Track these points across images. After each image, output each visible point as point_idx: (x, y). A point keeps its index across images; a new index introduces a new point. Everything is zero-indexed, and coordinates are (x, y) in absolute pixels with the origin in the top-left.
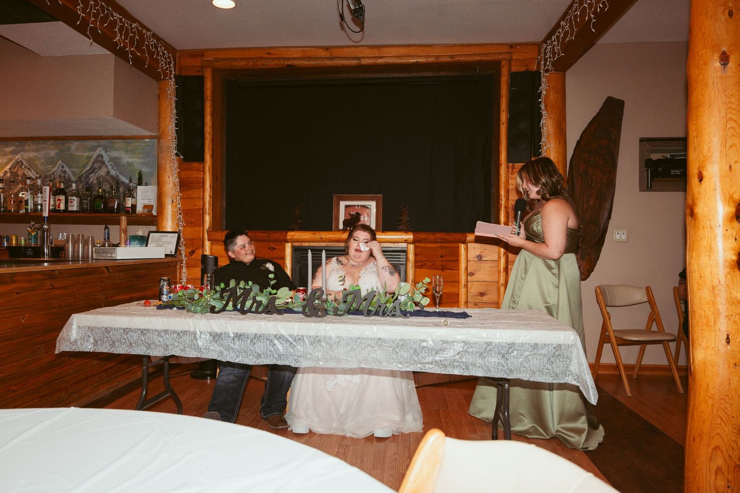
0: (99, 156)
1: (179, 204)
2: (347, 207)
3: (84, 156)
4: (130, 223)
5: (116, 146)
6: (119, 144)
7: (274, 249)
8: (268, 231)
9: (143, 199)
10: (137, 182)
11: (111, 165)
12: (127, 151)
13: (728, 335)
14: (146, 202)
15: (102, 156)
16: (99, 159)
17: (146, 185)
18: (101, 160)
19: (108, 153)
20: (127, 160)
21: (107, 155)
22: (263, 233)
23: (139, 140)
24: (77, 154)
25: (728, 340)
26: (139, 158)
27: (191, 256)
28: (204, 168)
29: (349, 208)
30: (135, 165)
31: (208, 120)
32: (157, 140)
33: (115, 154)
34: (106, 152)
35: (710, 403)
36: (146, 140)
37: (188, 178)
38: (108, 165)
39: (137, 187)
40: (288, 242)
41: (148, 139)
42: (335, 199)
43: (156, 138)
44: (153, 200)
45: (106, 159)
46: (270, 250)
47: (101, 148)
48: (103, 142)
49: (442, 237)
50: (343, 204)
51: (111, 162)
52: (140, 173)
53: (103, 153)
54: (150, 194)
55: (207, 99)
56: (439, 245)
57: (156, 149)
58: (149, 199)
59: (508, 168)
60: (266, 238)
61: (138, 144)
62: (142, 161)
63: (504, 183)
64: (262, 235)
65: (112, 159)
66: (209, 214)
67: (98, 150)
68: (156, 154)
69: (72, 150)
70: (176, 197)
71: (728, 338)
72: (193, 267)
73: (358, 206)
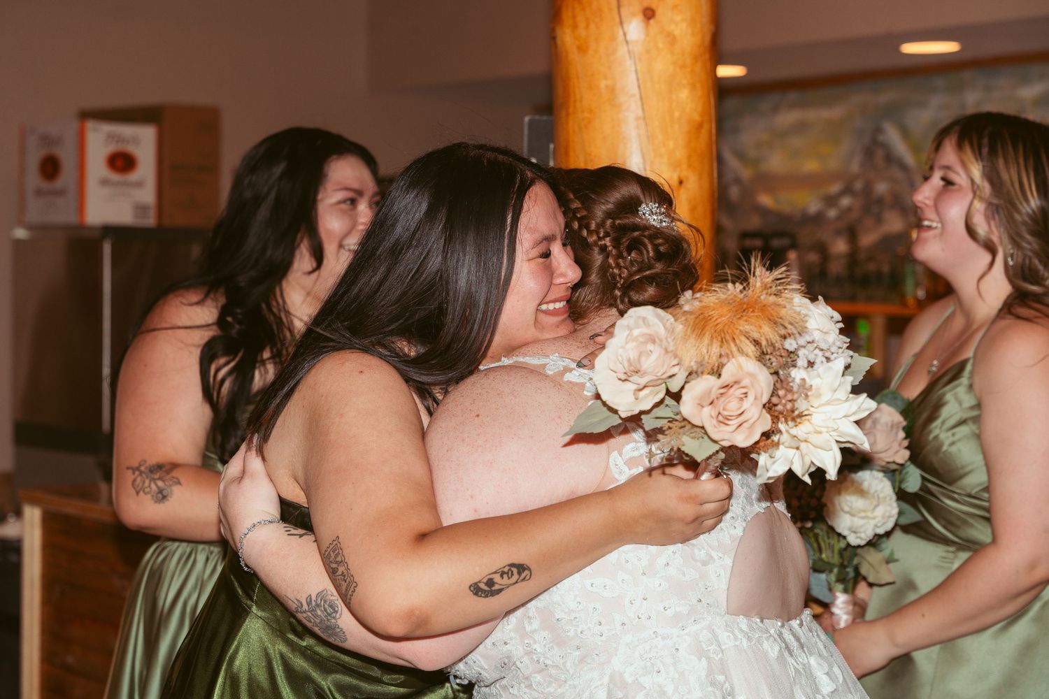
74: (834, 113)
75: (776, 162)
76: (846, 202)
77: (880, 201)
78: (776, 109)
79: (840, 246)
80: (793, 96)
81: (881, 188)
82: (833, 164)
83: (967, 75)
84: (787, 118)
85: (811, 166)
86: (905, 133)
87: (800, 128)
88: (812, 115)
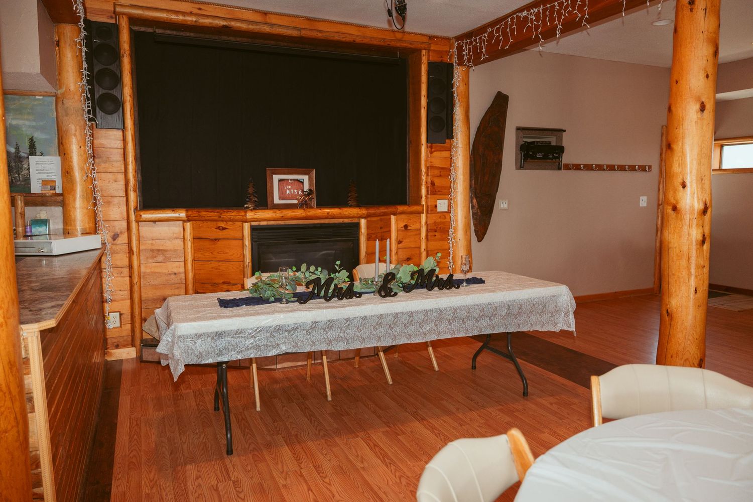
2: (280, 180)
4: (27, 204)
7: (226, 229)
8: (218, 211)
9: (40, 173)
10: (28, 151)
13: (696, 288)
14: (44, 177)
17: (42, 154)
22: (211, 212)
23: (26, 97)
25: (696, 292)
26: (28, 120)
27: (115, 241)
28: (124, 136)
29: (283, 182)
30: (24, 129)
31: (127, 79)
32: (54, 98)
35: (684, 332)
36: (37, 97)
37: (104, 147)
39: (28, 158)
40: (246, 221)
41: (40, 96)
42: (268, 173)
43: (53, 96)
44: (53, 174)
46: (218, 230)
49: (384, 211)
50: (276, 178)
52: (32, 140)
54: (48, 166)
55: (125, 53)
56: (379, 218)
57: (54, 110)
58: (48, 173)
59: (427, 147)
60: (217, 218)
61: (24, 101)
62: (34, 124)
63: (425, 161)
64: (212, 214)
66: (135, 191)
68: (55, 116)
70: (91, 171)
71: (696, 290)
72: (117, 253)
73: (291, 180)
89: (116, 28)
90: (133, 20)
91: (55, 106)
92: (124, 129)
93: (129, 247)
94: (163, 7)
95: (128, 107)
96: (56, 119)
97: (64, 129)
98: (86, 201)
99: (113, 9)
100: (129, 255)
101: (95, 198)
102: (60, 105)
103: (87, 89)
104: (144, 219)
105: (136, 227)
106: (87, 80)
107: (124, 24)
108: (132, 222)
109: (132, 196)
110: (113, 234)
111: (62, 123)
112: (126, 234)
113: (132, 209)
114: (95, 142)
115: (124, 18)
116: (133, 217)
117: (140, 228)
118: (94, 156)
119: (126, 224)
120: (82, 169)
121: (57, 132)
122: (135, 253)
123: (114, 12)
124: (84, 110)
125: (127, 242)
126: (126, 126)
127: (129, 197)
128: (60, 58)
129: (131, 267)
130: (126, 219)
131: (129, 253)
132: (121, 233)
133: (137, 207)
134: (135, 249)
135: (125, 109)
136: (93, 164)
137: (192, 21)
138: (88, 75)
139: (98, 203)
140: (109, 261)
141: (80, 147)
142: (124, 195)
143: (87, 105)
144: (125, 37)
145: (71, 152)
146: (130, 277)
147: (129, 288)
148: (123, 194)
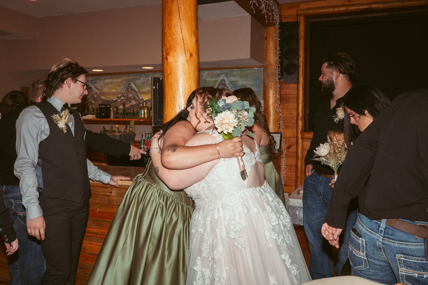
0: (222, 80)
1: (280, 113)
3: (212, 81)
5: (234, 73)
6: (236, 72)
11: (230, 86)
12: (241, 76)
15: (224, 81)
16: (223, 82)
18: (224, 83)
19: (228, 78)
20: (242, 83)
21: (228, 80)
23: (250, 69)
24: (207, 79)
26: (250, 81)
27: (288, 149)
28: (298, 87)
31: (302, 53)
32: (263, 68)
33: (233, 79)
34: (227, 77)
36: (255, 69)
37: (286, 94)
38: (228, 87)
41: (256, 68)
43: (263, 67)
45: (227, 82)
47: (223, 75)
48: (225, 71)
51: (230, 85)
53: (225, 78)
55: (301, 38)
57: (263, 75)
61: (249, 71)
62: (252, 83)
65: (231, 82)
66: (302, 120)
67: (222, 76)
68: (263, 78)
69: (204, 77)
70: (278, 108)
72: (289, 157)
74: (119, 80)
75: (105, 90)
76: (122, 98)
77: (130, 98)
78: (105, 79)
79: (121, 107)
80: (109, 76)
81: (130, 95)
82: (119, 91)
83: (149, 73)
84: (108, 81)
85: (114, 91)
86: (135, 84)
87: (111, 83)
88: (114, 80)
89: (297, 24)
90: (307, 17)
91: (263, 73)
92: (298, 83)
93: (296, 154)
94: (326, 6)
95: (301, 69)
96: (263, 80)
97: (266, 85)
98: (274, 126)
99: (296, 13)
100: (296, 159)
101: (279, 124)
102: (265, 72)
103: (279, 62)
104: (306, 138)
105: (301, 142)
106: (279, 56)
107: (302, 20)
108: (299, 139)
109: (300, 123)
110: (288, 145)
111: (265, 81)
112: (295, 146)
113: (300, 131)
114: (282, 91)
115: (302, 17)
116: (300, 136)
117: (304, 143)
118: (280, 100)
119: (296, 139)
120: (274, 107)
121: (263, 87)
122: (300, 158)
123: (297, 14)
124: (276, 74)
125: (295, 151)
126: (299, 81)
127: (299, 124)
128: (266, 46)
129: (297, 166)
130: (296, 137)
131: (296, 157)
132: (292, 145)
133: (302, 130)
134: (300, 156)
135: (299, 71)
136: (280, 104)
137: (344, 10)
138: (280, 54)
139: (281, 127)
140: (284, 161)
141: (273, 95)
142: (296, 123)
143: (278, 71)
144: (302, 28)
145: (269, 97)
146: (296, 172)
147: (295, 179)
148: (295, 121)
